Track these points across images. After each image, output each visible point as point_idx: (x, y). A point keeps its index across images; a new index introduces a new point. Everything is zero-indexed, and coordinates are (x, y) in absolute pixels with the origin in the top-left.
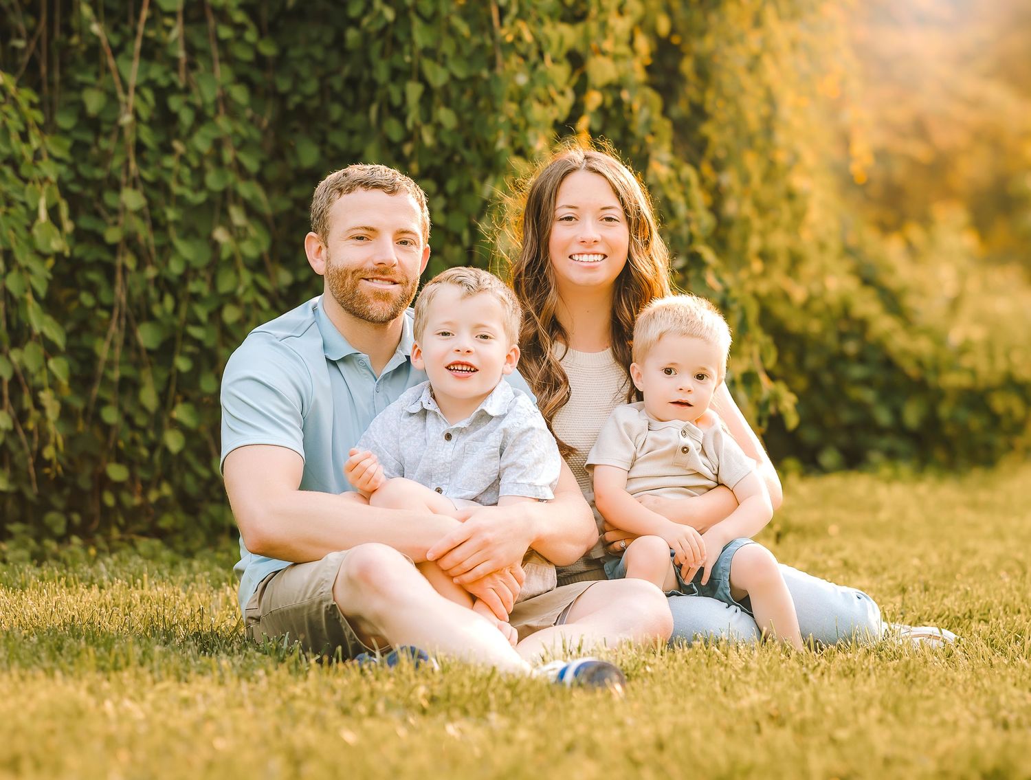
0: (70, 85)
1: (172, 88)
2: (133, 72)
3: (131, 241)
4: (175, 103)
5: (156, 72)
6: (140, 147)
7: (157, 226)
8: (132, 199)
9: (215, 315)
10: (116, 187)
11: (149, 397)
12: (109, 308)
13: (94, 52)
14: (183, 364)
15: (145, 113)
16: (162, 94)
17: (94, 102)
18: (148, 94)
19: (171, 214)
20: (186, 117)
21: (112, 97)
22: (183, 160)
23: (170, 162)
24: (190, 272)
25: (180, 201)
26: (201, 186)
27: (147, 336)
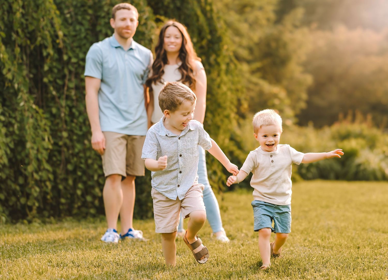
0: (48, 107)
1: (73, 107)
2: (63, 103)
3: (65, 144)
4: (74, 110)
5: (69, 103)
6: (66, 122)
7: (71, 140)
8: (65, 134)
9: (86, 161)
10: (61, 131)
11: (70, 182)
12: (60, 161)
13: (53, 98)
14: (79, 173)
15: (67, 113)
16: (71, 108)
17: (54, 110)
18: (67, 108)
19: (75, 137)
20: (77, 113)
21: (59, 109)
22: (77, 124)
23: (73, 125)
24: (80, 152)
25: (77, 135)
26: (81, 130)
27: (70, 167)
